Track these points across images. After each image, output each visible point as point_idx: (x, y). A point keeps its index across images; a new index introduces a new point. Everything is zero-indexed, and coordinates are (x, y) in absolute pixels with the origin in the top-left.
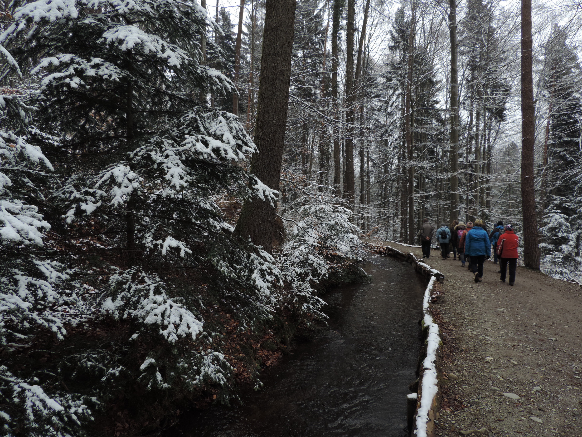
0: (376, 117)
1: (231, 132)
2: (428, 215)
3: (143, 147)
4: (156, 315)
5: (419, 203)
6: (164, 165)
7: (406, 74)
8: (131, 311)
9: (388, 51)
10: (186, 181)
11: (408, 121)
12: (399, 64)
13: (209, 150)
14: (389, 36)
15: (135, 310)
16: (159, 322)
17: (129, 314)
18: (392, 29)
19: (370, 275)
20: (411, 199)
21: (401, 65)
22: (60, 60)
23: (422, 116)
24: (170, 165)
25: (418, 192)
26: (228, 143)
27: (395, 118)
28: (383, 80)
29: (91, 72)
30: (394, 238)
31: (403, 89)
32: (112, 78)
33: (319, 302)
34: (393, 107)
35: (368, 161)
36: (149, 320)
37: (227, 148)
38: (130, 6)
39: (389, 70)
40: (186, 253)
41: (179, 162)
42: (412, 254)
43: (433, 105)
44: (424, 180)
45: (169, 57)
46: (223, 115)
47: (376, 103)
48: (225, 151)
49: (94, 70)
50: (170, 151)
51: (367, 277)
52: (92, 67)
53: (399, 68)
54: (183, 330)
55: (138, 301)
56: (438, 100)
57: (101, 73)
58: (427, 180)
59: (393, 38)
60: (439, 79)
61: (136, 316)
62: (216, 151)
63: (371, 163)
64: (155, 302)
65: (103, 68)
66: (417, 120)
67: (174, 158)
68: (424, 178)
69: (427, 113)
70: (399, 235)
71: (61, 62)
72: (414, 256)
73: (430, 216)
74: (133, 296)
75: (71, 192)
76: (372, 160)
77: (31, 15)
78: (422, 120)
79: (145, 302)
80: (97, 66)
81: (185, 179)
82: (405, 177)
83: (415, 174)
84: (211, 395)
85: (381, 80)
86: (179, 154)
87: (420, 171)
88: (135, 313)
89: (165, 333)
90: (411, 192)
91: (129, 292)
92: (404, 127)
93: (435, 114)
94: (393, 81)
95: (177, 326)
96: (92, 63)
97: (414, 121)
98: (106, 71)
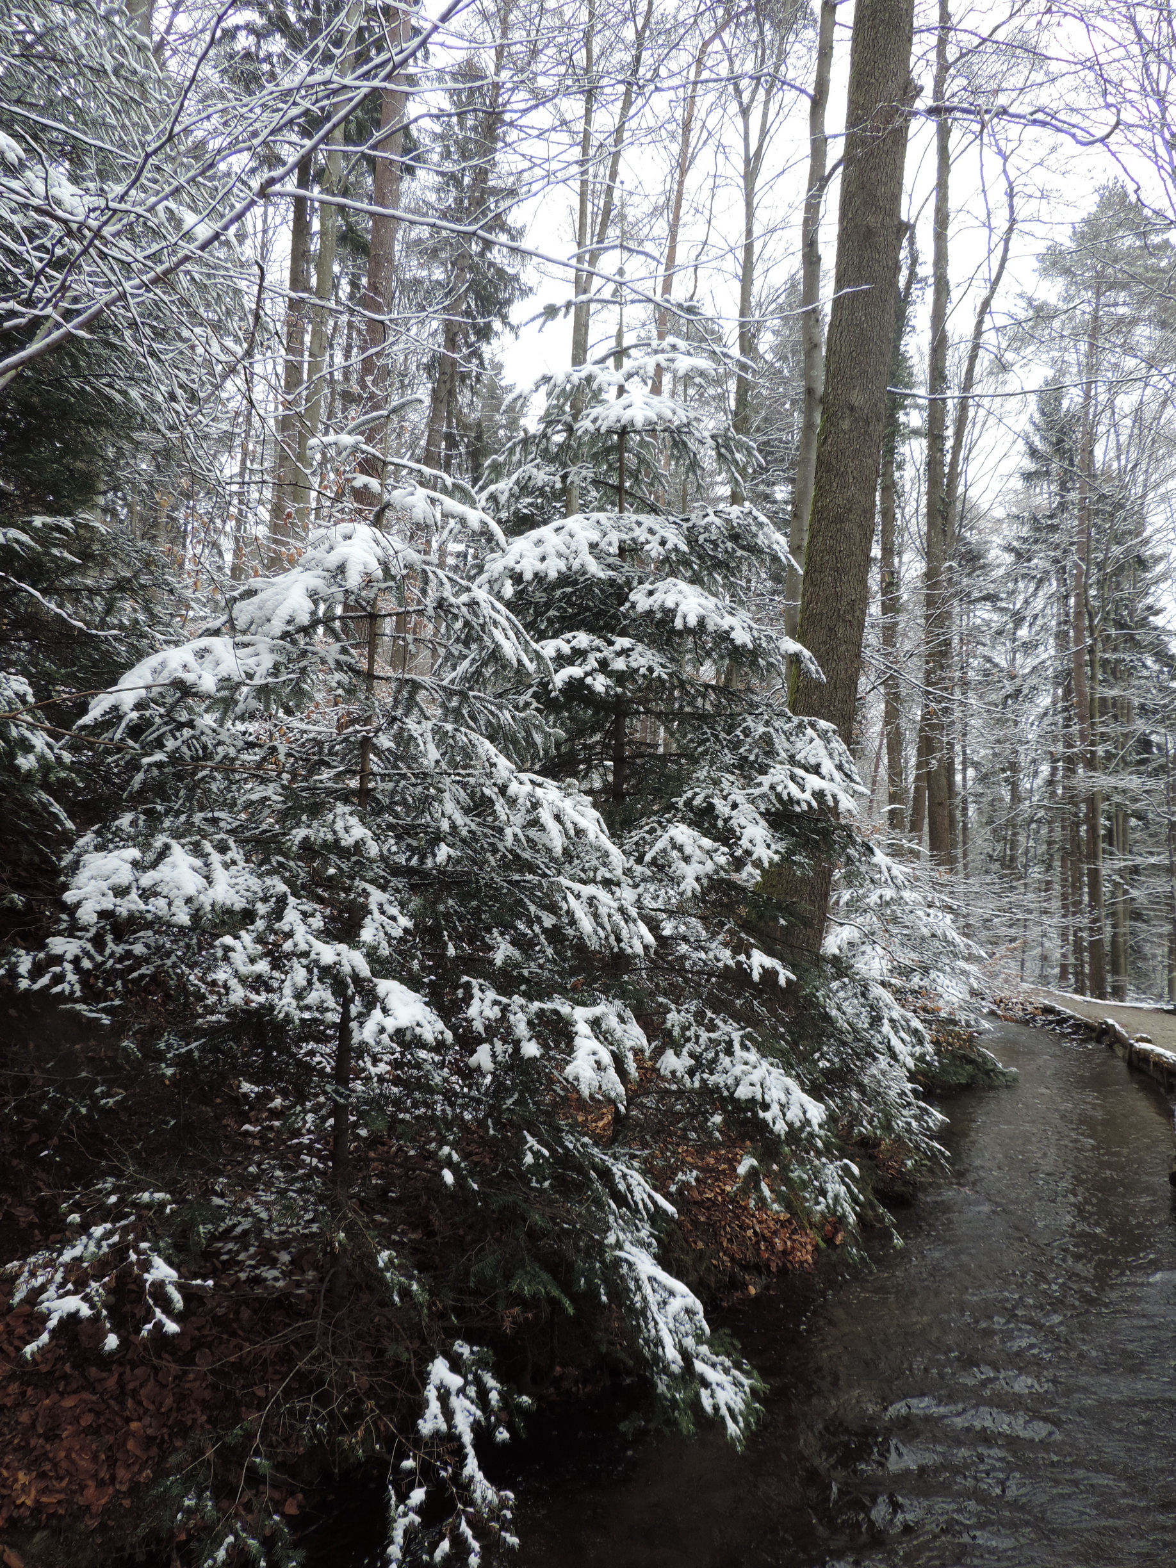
0: (986, 651)
1: (832, 758)
2: (1137, 916)
3: (697, 790)
4: (752, 1085)
5: (1116, 885)
6: (734, 823)
7: (1072, 544)
8: (705, 1076)
9: (1018, 483)
10: (776, 852)
11: (1080, 666)
12: (1051, 517)
13: (807, 796)
14: (1021, 445)
15: (712, 1074)
16: (759, 1097)
17: (702, 1080)
18: (1030, 429)
19: (1014, 1069)
20: (1094, 875)
21: (1055, 521)
22: (573, 643)
23: (1115, 650)
24: (743, 822)
25: (1111, 853)
26: (832, 780)
27: (1045, 656)
28: (1009, 558)
29: (619, 664)
30: (1044, 979)
31: (1062, 582)
32: (655, 675)
33: (929, 1114)
34: (1036, 628)
35: (964, 770)
36: (743, 1092)
37: (836, 791)
38: (669, 546)
39: (1025, 531)
40: (788, 980)
41: (758, 817)
42: (1110, 1021)
43: (1146, 618)
44: (1126, 821)
45: (732, 629)
46: (813, 726)
47: (984, 613)
48: (834, 797)
49: (622, 658)
50: (738, 796)
51: (1004, 1074)
52: (618, 654)
53: (1053, 528)
54: (794, 1114)
55: (715, 1060)
56: (1158, 606)
57: (634, 665)
58: (1133, 822)
59: (1033, 453)
60: (1159, 551)
61: (717, 1087)
62: (819, 795)
63: (971, 772)
64: (746, 1063)
65: (634, 655)
66: (1105, 663)
67: (746, 807)
68: (1127, 816)
69: (1132, 642)
70: (1057, 970)
71: (573, 648)
72: (1117, 1027)
73: (1145, 921)
74: (706, 1050)
75: (596, 870)
76: (976, 765)
77: (518, 568)
78: (1119, 661)
79: (725, 1061)
80: (625, 652)
81: (774, 847)
82: (1076, 815)
83: (1104, 806)
84: (744, 1286)
85: (999, 558)
86: (752, 801)
87: (1117, 798)
88: (713, 1079)
89: (768, 1116)
90: (1093, 856)
91: (697, 1043)
92: (1067, 680)
93: (1151, 643)
94: (1035, 561)
95: (783, 1107)
96: (617, 647)
97: (1097, 665)
98: (643, 661)
